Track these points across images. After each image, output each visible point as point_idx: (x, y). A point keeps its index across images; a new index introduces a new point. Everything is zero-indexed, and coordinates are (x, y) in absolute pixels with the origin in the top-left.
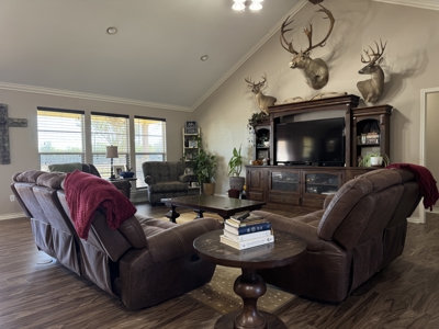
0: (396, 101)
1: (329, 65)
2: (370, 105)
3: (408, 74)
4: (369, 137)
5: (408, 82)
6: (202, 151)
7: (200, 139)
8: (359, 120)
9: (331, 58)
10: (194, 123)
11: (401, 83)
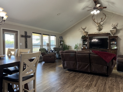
0: (119, 35)
1: (103, 26)
2: (112, 36)
3: (121, 29)
4: (113, 42)
5: (121, 31)
6: (64, 45)
7: (64, 41)
8: (111, 39)
9: (103, 24)
10: (62, 37)
11: (119, 31)
